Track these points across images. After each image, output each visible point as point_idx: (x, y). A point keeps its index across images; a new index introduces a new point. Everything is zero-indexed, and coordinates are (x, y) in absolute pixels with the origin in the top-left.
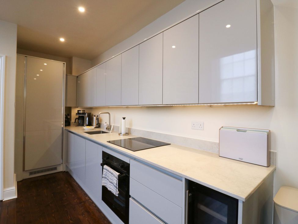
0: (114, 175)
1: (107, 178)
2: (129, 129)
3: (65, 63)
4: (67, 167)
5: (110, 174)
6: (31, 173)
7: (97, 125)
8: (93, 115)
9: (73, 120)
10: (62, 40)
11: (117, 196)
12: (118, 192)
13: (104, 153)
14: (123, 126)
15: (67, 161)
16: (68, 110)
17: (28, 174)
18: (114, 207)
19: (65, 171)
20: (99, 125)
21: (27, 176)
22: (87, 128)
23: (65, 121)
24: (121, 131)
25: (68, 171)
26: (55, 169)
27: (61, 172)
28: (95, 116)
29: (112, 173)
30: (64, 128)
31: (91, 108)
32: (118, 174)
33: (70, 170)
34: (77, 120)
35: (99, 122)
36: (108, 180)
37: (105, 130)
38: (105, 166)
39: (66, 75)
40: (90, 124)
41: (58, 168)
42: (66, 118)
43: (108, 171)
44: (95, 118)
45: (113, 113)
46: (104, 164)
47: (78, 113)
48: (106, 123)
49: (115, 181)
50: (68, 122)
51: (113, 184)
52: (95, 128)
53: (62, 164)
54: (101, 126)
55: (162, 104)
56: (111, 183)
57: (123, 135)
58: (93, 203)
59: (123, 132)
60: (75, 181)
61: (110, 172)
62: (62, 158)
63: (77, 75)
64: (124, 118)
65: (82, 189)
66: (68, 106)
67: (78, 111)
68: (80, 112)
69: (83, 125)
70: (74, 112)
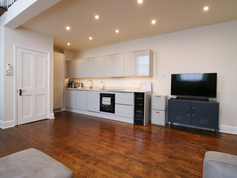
3: (65, 54)
5: (106, 99)
10: (69, 44)
12: (111, 104)
19: (65, 111)
26: (60, 109)
27: (63, 111)
30: (64, 89)
36: (105, 101)
44: (80, 84)
46: (102, 97)
47: (69, 81)
53: (63, 107)
62: (64, 105)
64: (102, 82)
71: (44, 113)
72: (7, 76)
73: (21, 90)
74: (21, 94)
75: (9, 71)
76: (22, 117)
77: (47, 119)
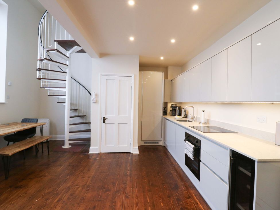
0: (191, 147)
1: (188, 148)
2: (208, 120)
3: (164, 72)
4: (165, 143)
5: (189, 146)
6: (145, 143)
7: (185, 115)
8: (182, 108)
9: (168, 112)
10: (162, 58)
11: (193, 160)
12: (193, 158)
13: (186, 134)
14: (202, 117)
15: (165, 139)
16: (166, 104)
17: (143, 143)
18: (191, 168)
19: (163, 146)
20: (186, 116)
21: (143, 144)
22: (178, 117)
23: (164, 111)
24: (201, 121)
25: (165, 146)
26: (158, 143)
27: (161, 146)
28: (184, 109)
29: (190, 146)
30: (163, 116)
31: (181, 103)
32: (194, 146)
33: (167, 145)
34: (171, 111)
35: (187, 114)
36: (188, 150)
37: (190, 119)
38: (187, 141)
39: (164, 80)
40: (180, 115)
41: (159, 143)
42: (164, 109)
43: (188, 144)
44: (183, 111)
45: (196, 107)
46: (186, 140)
47: (172, 107)
48: (191, 114)
49: (192, 150)
50: (165, 113)
51: (190, 152)
52: (183, 118)
53: (161, 141)
54: (188, 117)
55: (226, 101)
56: (190, 151)
57: (203, 124)
58: (180, 167)
59: (203, 122)
60: (169, 153)
61: (189, 145)
62: (162, 137)
63: (171, 79)
64: (203, 111)
65: (173, 158)
66: (165, 101)
67: (172, 105)
68: (173, 106)
69: (175, 115)
70: (169, 105)
71: (127, 146)
72: (94, 103)
73: (104, 118)
74: (104, 122)
75: (95, 99)
76: (105, 145)
77: (130, 153)
